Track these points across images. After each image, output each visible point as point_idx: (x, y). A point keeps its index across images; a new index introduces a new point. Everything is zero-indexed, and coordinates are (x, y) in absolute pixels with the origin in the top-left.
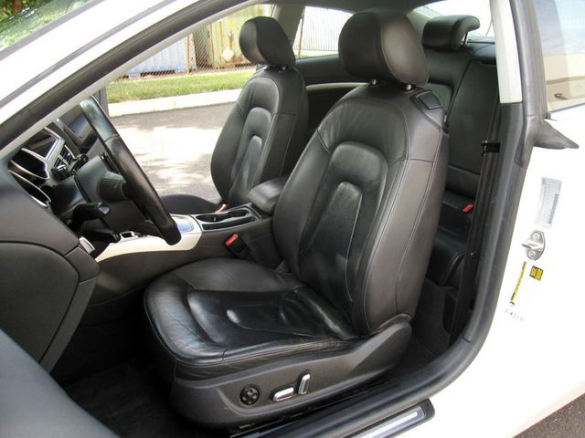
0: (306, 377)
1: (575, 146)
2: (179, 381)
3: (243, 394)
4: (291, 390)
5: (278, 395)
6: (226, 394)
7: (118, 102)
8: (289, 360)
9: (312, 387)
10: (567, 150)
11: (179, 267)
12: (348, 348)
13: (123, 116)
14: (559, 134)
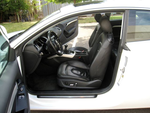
0: (76, 83)
1: (130, 50)
2: (57, 78)
3: (65, 83)
4: (73, 85)
5: (71, 85)
6: (62, 82)
7: (91, 23)
8: (74, 80)
9: (77, 85)
10: (128, 51)
11: (69, 61)
12: (88, 81)
13: (91, 26)
14: (127, 47)
